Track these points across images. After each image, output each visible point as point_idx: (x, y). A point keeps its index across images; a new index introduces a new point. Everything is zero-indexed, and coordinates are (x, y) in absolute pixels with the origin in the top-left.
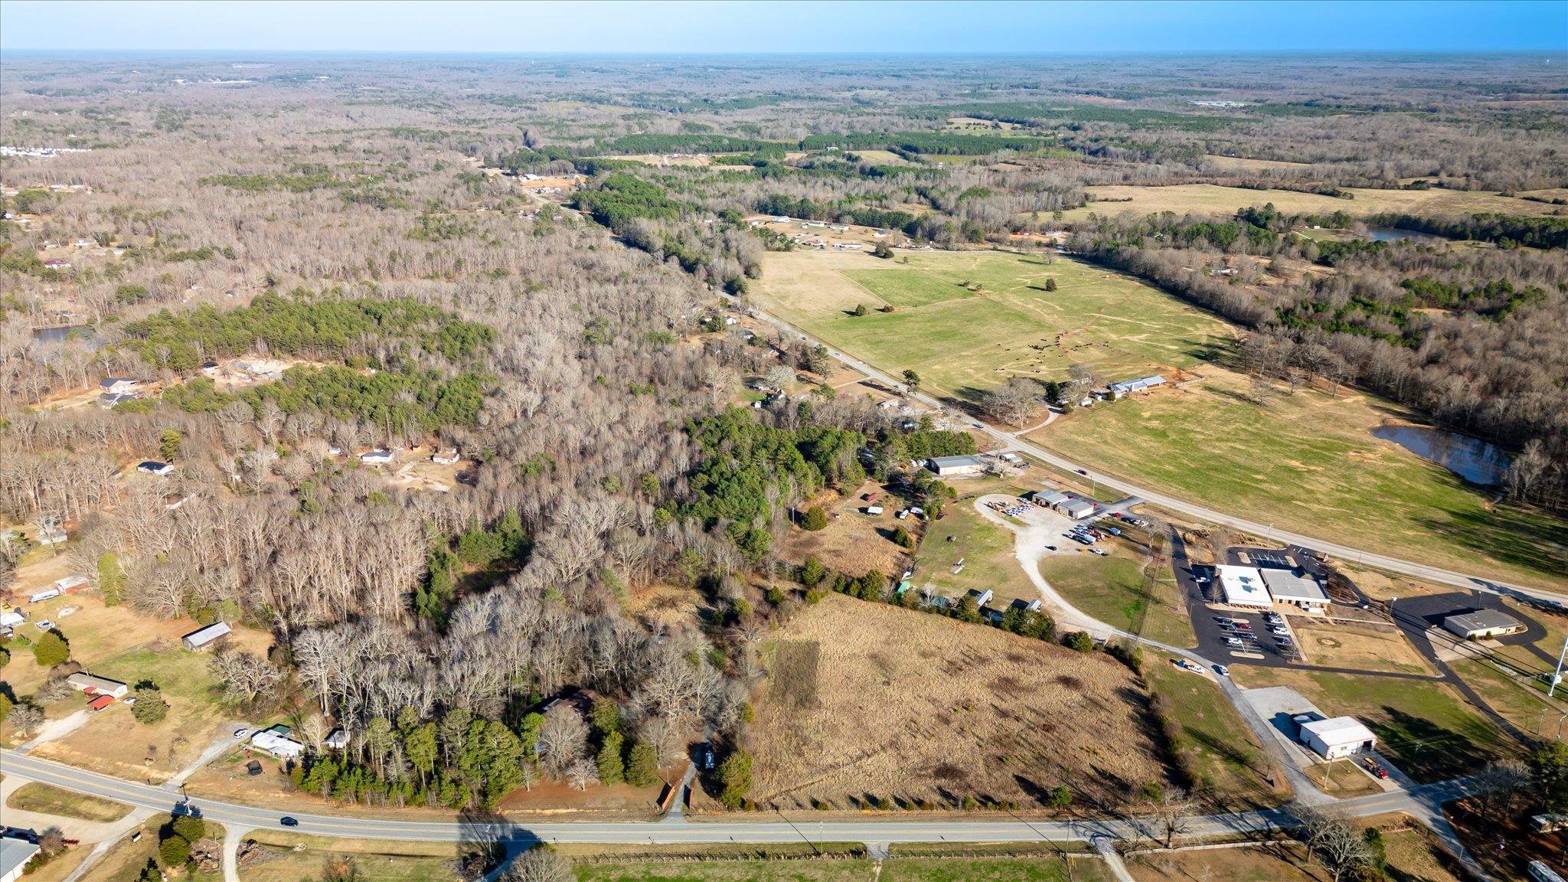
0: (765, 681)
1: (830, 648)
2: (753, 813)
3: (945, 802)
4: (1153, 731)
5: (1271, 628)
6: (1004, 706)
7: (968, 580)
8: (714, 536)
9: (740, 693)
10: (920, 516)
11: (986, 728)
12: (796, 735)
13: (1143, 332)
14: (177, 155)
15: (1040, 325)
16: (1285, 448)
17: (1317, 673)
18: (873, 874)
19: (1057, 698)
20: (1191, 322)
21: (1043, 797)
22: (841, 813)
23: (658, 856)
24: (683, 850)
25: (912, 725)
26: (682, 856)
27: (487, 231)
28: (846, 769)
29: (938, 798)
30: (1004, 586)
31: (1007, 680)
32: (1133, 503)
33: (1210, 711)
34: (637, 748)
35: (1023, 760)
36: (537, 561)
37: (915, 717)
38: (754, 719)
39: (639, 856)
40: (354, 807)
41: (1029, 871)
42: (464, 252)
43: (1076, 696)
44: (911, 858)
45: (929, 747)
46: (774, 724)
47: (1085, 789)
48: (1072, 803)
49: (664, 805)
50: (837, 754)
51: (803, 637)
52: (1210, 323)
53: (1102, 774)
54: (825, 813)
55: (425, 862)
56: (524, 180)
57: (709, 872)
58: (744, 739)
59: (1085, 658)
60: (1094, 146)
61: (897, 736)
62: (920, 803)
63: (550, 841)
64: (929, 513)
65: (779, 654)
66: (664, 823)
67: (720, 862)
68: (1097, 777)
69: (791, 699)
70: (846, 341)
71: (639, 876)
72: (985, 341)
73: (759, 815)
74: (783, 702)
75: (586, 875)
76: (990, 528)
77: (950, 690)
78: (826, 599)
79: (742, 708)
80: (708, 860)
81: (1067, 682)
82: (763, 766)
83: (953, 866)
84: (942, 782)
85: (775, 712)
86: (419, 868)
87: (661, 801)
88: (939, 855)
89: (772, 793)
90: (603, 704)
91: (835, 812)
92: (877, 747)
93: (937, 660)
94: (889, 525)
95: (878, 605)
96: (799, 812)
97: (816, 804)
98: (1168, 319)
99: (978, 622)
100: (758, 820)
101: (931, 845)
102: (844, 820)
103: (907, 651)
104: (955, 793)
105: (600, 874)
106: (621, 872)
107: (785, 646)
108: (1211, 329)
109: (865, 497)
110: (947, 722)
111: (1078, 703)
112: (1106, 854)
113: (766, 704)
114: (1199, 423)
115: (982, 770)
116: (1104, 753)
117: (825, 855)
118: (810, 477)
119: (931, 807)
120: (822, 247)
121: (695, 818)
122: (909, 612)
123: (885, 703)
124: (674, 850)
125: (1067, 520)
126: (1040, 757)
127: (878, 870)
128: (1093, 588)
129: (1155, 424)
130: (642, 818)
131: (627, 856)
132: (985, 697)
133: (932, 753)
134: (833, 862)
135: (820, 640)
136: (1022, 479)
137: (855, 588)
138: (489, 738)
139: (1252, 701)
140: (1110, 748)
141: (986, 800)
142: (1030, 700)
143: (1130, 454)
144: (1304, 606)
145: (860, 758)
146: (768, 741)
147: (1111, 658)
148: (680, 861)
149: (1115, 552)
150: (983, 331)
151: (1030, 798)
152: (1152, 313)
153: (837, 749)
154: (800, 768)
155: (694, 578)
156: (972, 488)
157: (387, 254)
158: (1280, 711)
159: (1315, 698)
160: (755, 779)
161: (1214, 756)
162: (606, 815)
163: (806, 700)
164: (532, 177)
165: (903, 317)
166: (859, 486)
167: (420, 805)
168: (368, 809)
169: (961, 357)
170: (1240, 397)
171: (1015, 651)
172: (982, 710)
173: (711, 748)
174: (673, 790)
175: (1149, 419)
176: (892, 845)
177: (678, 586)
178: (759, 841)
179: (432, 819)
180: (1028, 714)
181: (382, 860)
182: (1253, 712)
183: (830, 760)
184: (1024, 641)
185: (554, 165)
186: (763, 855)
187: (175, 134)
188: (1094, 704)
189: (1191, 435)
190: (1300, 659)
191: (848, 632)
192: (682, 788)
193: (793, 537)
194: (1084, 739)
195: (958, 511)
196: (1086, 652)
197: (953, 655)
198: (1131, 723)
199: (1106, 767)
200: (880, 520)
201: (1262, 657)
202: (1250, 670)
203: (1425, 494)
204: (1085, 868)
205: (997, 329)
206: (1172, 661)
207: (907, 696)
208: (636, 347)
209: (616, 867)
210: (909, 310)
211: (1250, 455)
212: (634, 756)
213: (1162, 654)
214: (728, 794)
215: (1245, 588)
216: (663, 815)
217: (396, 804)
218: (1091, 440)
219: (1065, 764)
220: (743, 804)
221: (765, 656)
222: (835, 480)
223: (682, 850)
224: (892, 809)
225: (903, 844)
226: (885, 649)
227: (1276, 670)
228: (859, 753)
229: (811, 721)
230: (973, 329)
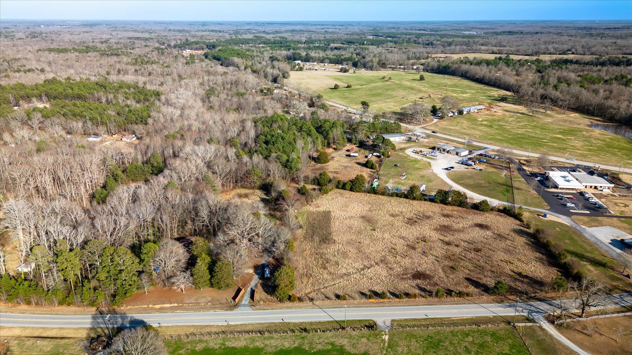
0: (300, 231)
1: (336, 213)
2: (297, 304)
3: (423, 293)
4: (543, 250)
5: (587, 199)
6: (447, 239)
7: (410, 182)
8: (269, 162)
9: (286, 234)
10: (379, 157)
11: (439, 250)
12: (322, 258)
13: (467, 93)
14: (31, 44)
15: (420, 91)
16: (552, 131)
17: (623, 219)
18: (383, 341)
19: (477, 234)
20: (490, 90)
21: (486, 289)
22: (356, 302)
23: (231, 332)
24: (250, 328)
25: (393, 251)
26: (248, 332)
27: (164, 62)
28: (355, 276)
29: (417, 291)
30: (429, 184)
31: (445, 226)
32: (487, 150)
33: (571, 239)
34: (220, 263)
35: (466, 268)
36: (167, 172)
37: (394, 246)
38: (295, 250)
39: (216, 333)
40: (24, 307)
41: (492, 335)
42: (153, 69)
43: (489, 233)
44: (408, 329)
45: (406, 262)
46: (308, 252)
47: (512, 284)
48: (507, 292)
49: (237, 300)
50: (348, 267)
51: (322, 209)
52: (496, 91)
53: (520, 274)
54: (345, 302)
55: (63, 342)
56: (184, 52)
57: (268, 342)
58: (289, 260)
59: (487, 215)
60: (427, 42)
61: (384, 257)
62: (407, 295)
63: (155, 325)
64: (383, 155)
65: (308, 218)
66: (236, 311)
67: (275, 335)
68: (517, 277)
69: (317, 239)
70: (331, 97)
71: (217, 347)
72: (396, 97)
73: (301, 304)
74: (312, 240)
75: (179, 347)
76: (416, 161)
77: (412, 233)
78: (332, 192)
79: (288, 243)
80: (267, 334)
81: (481, 226)
82: (302, 276)
83: (438, 333)
84: (419, 281)
85: (308, 246)
86: (57, 346)
87: (234, 298)
88: (427, 326)
89: (309, 290)
90: (199, 241)
91: (352, 301)
92: (373, 263)
93: (401, 218)
94: (363, 161)
95: (363, 194)
96: (327, 302)
97: (338, 297)
98: (478, 89)
99: (420, 200)
100: (301, 307)
101: (420, 320)
102: (358, 306)
103: (382, 214)
104: (428, 288)
105: (189, 346)
106: (204, 345)
107: (310, 213)
108: (497, 93)
109: (348, 151)
110: (414, 248)
111: (491, 236)
112: (542, 323)
113: (302, 242)
114: (507, 122)
115: (442, 274)
116: (516, 262)
117: (348, 329)
118: (319, 140)
119: (415, 296)
120: (316, 70)
121: (258, 307)
122: (380, 196)
123: (374, 240)
124: (244, 328)
125: (456, 157)
126: (477, 266)
127: (386, 338)
128: (480, 184)
129: (485, 123)
130: (222, 309)
131: (209, 334)
132: (435, 236)
133: (408, 265)
134: (354, 333)
135: (331, 210)
136: (427, 142)
137: (348, 186)
138: (116, 258)
139: (594, 234)
140: (519, 260)
141: (449, 293)
142: (462, 236)
143: (478, 133)
144: (600, 189)
145: (363, 269)
146: (304, 261)
147: (502, 214)
148: (247, 336)
149: (485, 169)
150: (394, 93)
151: (476, 290)
152: (471, 88)
153: (348, 265)
154: (325, 276)
155: (258, 184)
156: (403, 146)
157: (116, 70)
158: (613, 238)
159: (629, 231)
160: (297, 283)
161: (585, 263)
162: (197, 307)
163: (326, 239)
164: (188, 51)
165: (357, 89)
166: (344, 146)
167: (69, 305)
168: (32, 308)
169: (385, 102)
170: (521, 114)
171: (445, 212)
172: (433, 242)
173: (268, 266)
174: (243, 291)
175: (482, 121)
176: (393, 321)
177: (249, 188)
178: (302, 321)
179: (75, 313)
180: (462, 243)
181: (32, 341)
182: (596, 238)
183: (344, 271)
184: (450, 208)
185: (198, 46)
186: (305, 330)
187: (34, 39)
188: (500, 237)
189: (504, 127)
190: (610, 212)
191: (347, 206)
192: (249, 289)
193: (312, 166)
194: (501, 255)
195: (398, 155)
196: (487, 211)
197: (408, 215)
198: (527, 246)
199: (520, 270)
200: (357, 159)
201: (588, 212)
202: (586, 219)
203: (627, 147)
204: (531, 333)
205: (402, 93)
206: (539, 215)
207: (387, 236)
208: (230, 98)
209: (201, 341)
210: (359, 87)
211: (536, 133)
212: (216, 269)
213: (531, 212)
214: (279, 292)
215: (566, 181)
216: (236, 306)
217: (51, 303)
218: (456, 128)
219: (493, 269)
220: (290, 298)
221: (300, 219)
222: (332, 145)
223: (247, 329)
224: (389, 298)
225: (401, 320)
226: (370, 213)
227: (600, 218)
228: (361, 266)
229: (330, 250)
230: (389, 92)
